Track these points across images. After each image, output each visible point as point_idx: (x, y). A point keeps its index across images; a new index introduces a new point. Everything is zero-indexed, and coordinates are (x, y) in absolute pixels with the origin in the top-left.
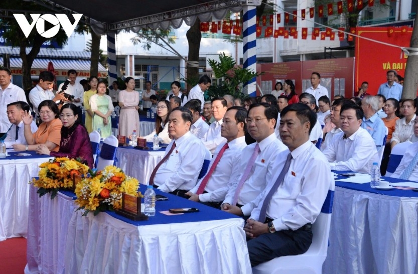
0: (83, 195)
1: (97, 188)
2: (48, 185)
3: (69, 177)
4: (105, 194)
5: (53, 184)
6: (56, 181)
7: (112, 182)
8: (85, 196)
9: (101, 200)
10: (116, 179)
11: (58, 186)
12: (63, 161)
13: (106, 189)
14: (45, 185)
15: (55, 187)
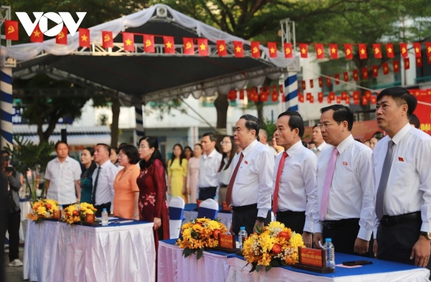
0: (254, 251)
1: (268, 244)
2: (195, 246)
3: (212, 236)
4: (277, 249)
5: (199, 244)
6: (200, 241)
7: (281, 238)
8: (256, 252)
9: (272, 255)
10: (284, 234)
11: (203, 246)
12: (204, 222)
13: (276, 244)
14: (192, 245)
15: (200, 247)
